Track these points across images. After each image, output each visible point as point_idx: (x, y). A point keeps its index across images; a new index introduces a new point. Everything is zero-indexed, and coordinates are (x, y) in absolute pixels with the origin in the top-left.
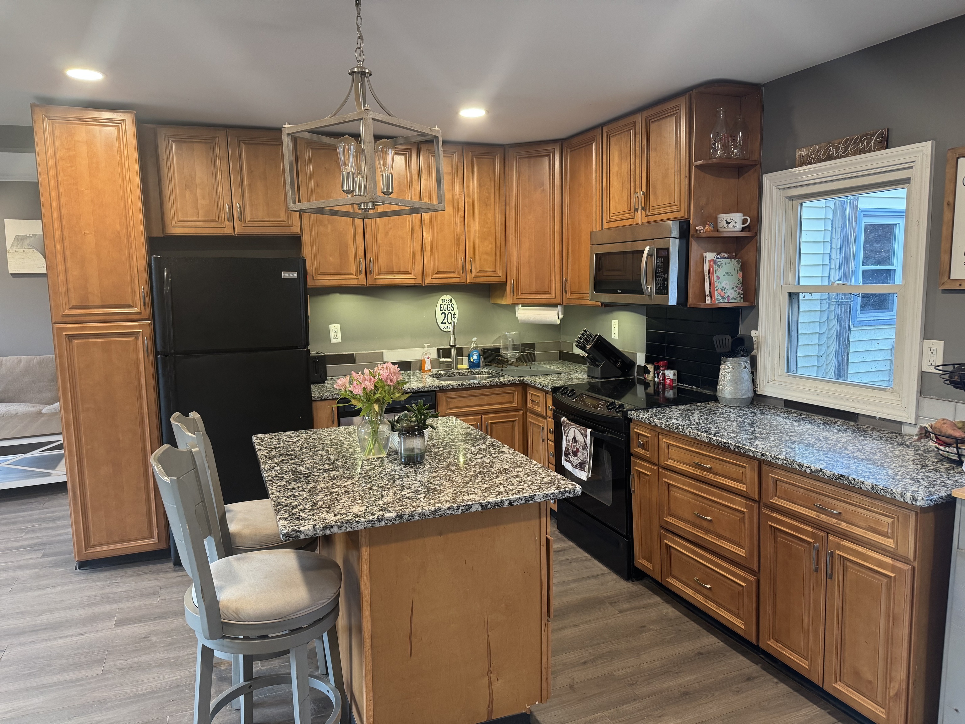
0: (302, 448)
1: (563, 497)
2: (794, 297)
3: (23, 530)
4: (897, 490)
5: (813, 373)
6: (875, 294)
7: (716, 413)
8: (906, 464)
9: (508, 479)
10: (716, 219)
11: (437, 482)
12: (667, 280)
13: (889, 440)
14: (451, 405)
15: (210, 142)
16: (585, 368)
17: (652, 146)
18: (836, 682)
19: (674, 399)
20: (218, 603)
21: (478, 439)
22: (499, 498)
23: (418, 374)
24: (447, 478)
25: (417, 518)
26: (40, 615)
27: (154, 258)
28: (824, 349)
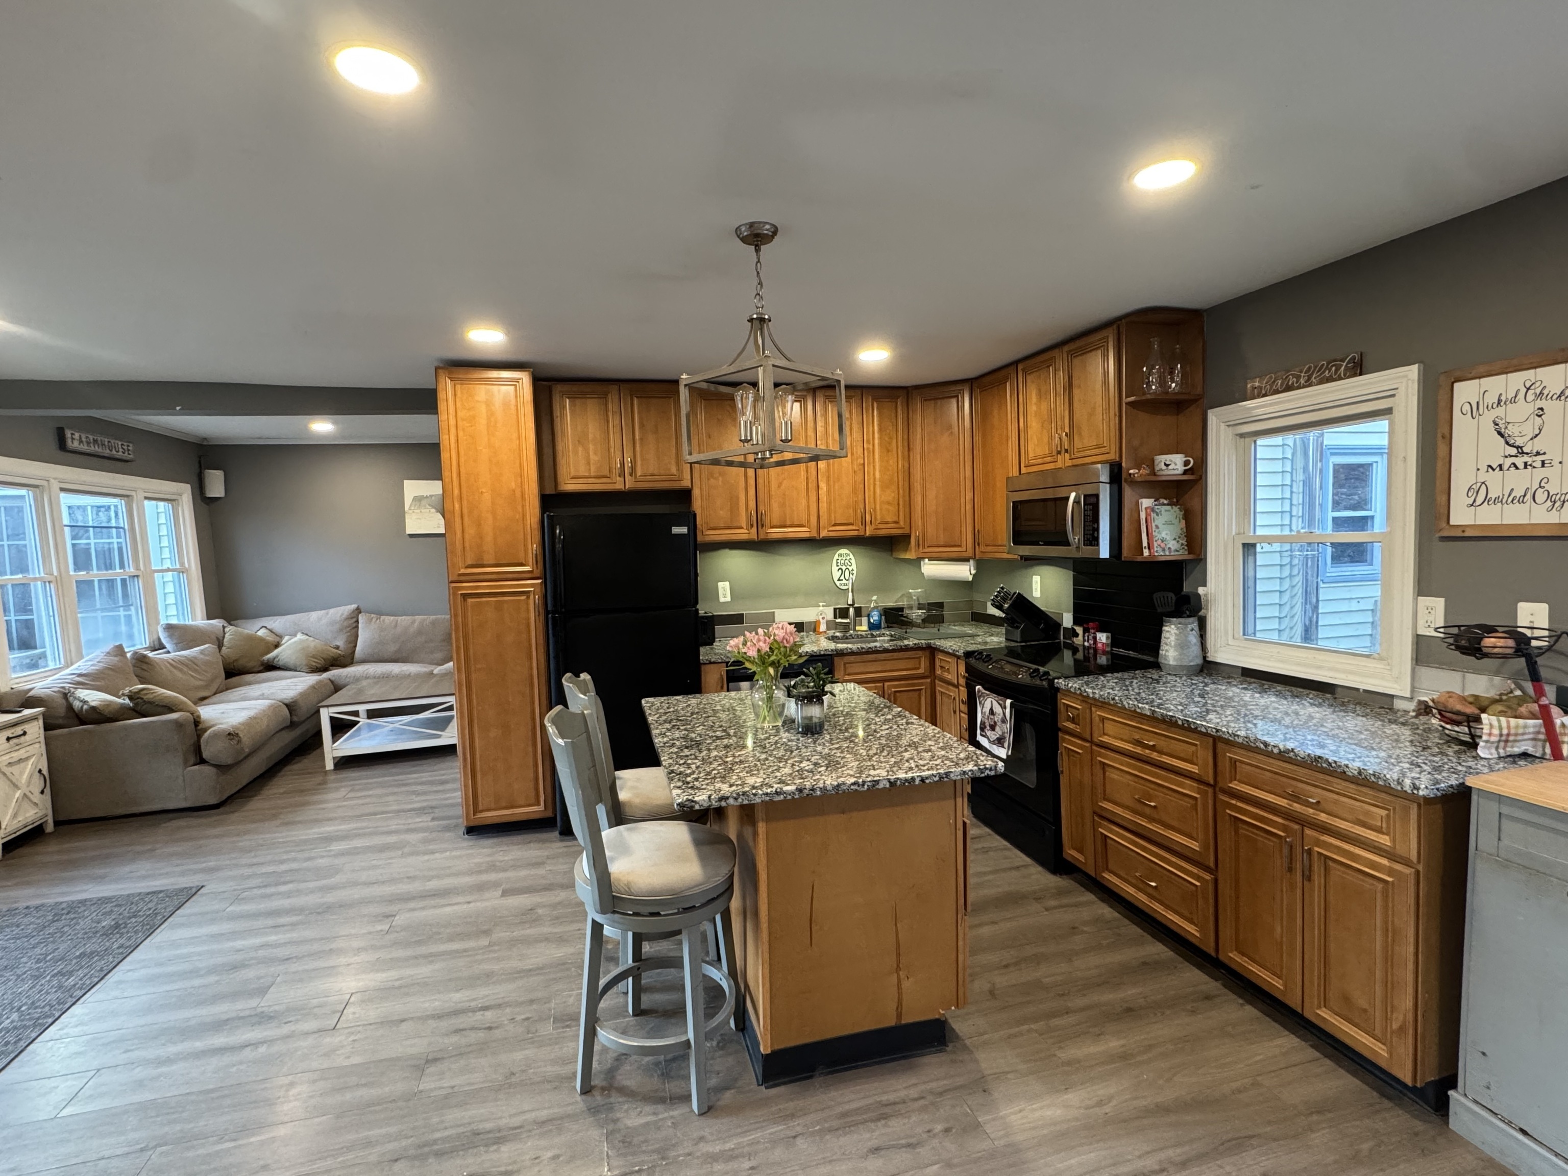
0: (692, 714)
1: (983, 775)
2: (1249, 548)
3: (414, 793)
4: (1392, 775)
5: (1274, 637)
6: (1352, 543)
7: (1158, 683)
8: (1401, 745)
9: (918, 753)
10: (1153, 461)
11: (838, 755)
12: (1097, 530)
13: (1378, 716)
14: (849, 671)
15: (604, 396)
16: (1003, 630)
17: (1075, 382)
18: (1319, 1007)
19: (1107, 666)
20: (609, 875)
21: (883, 708)
22: (910, 775)
23: (813, 636)
24: (850, 750)
25: (818, 793)
26: (429, 880)
27: (548, 516)
28: (1286, 609)
